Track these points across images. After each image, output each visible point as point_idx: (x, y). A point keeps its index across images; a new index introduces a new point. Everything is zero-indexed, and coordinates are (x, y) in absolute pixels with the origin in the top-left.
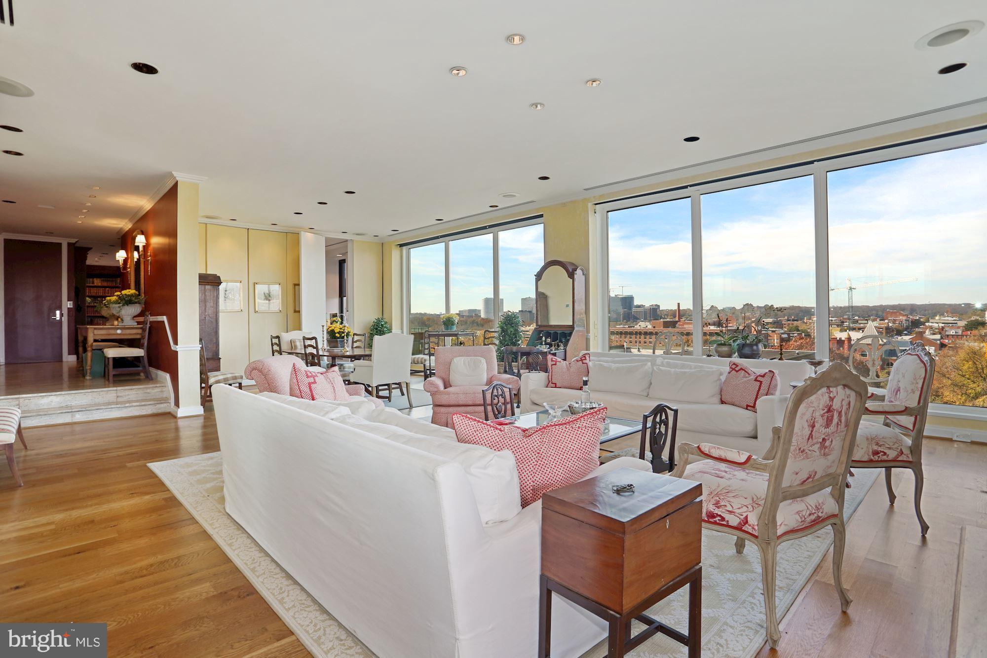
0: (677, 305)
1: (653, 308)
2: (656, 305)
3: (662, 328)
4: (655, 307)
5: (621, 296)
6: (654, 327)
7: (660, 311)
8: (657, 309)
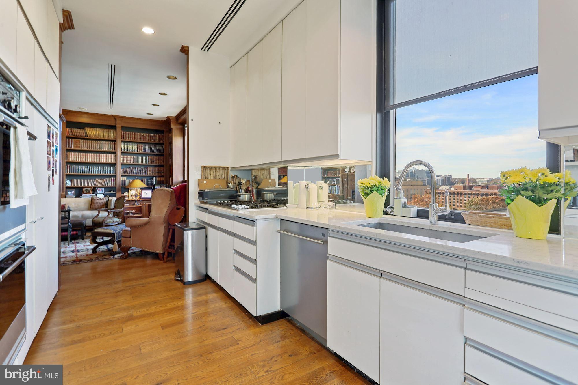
0: (467, 175)
1: (447, 177)
2: (449, 176)
3: (462, 190)
4: (449, 177)
5: (426, 170)
6: (456, 190)
7: (452, 179)
8: (450, 178)
